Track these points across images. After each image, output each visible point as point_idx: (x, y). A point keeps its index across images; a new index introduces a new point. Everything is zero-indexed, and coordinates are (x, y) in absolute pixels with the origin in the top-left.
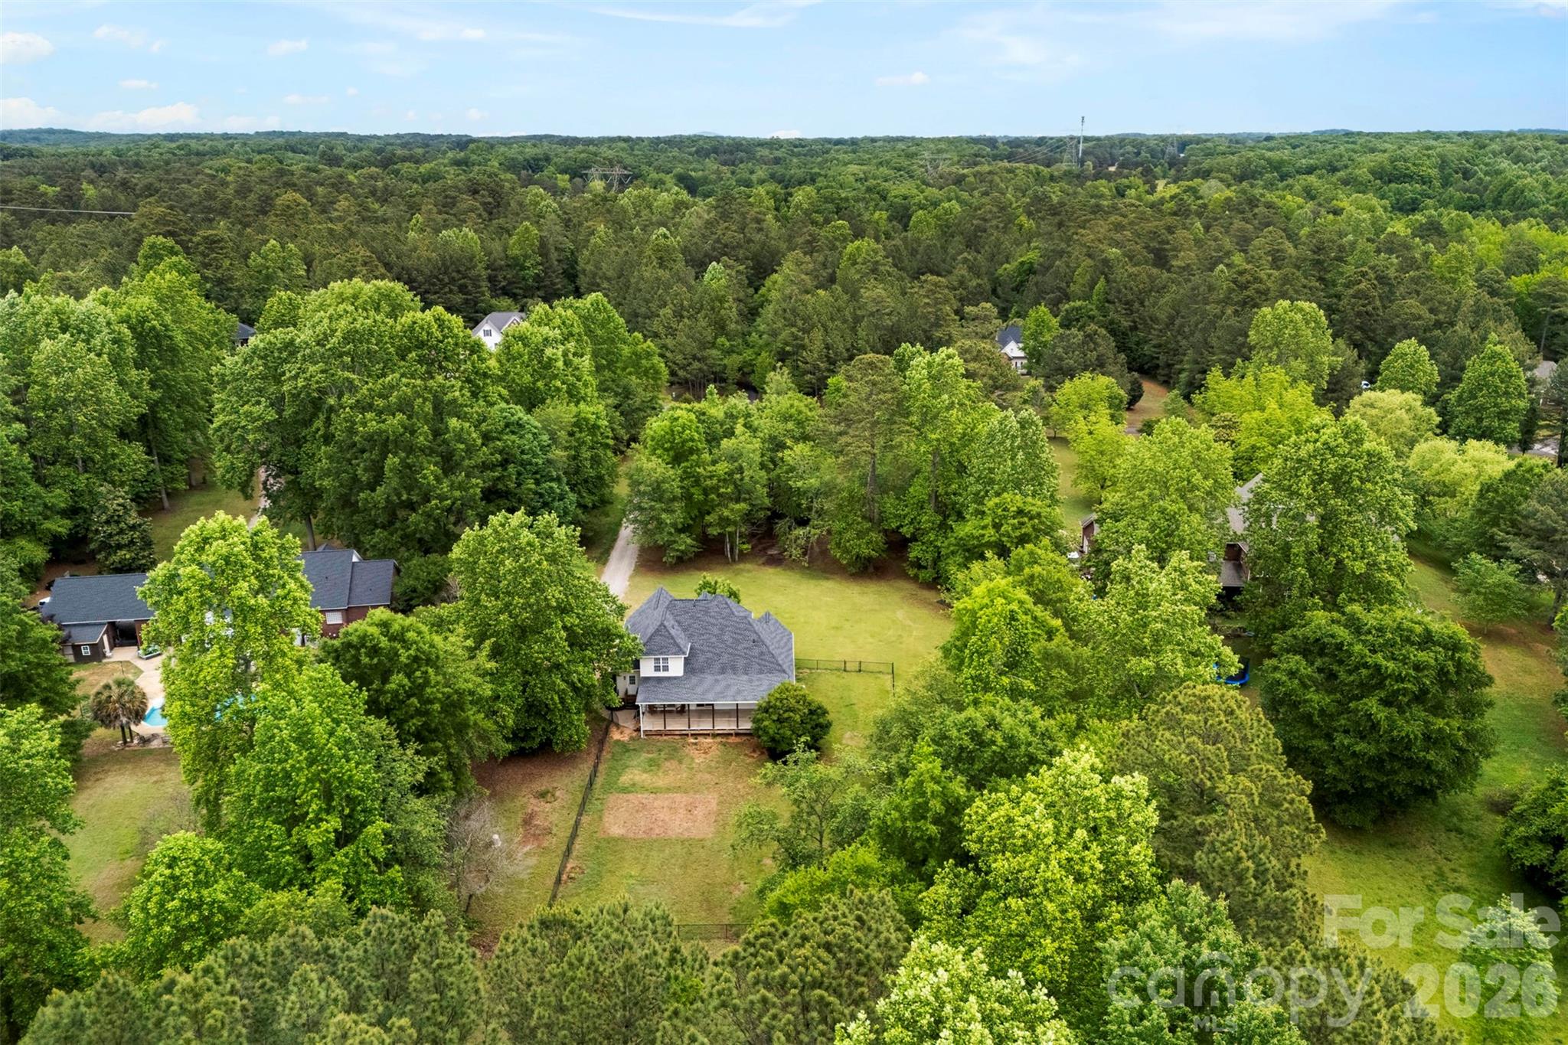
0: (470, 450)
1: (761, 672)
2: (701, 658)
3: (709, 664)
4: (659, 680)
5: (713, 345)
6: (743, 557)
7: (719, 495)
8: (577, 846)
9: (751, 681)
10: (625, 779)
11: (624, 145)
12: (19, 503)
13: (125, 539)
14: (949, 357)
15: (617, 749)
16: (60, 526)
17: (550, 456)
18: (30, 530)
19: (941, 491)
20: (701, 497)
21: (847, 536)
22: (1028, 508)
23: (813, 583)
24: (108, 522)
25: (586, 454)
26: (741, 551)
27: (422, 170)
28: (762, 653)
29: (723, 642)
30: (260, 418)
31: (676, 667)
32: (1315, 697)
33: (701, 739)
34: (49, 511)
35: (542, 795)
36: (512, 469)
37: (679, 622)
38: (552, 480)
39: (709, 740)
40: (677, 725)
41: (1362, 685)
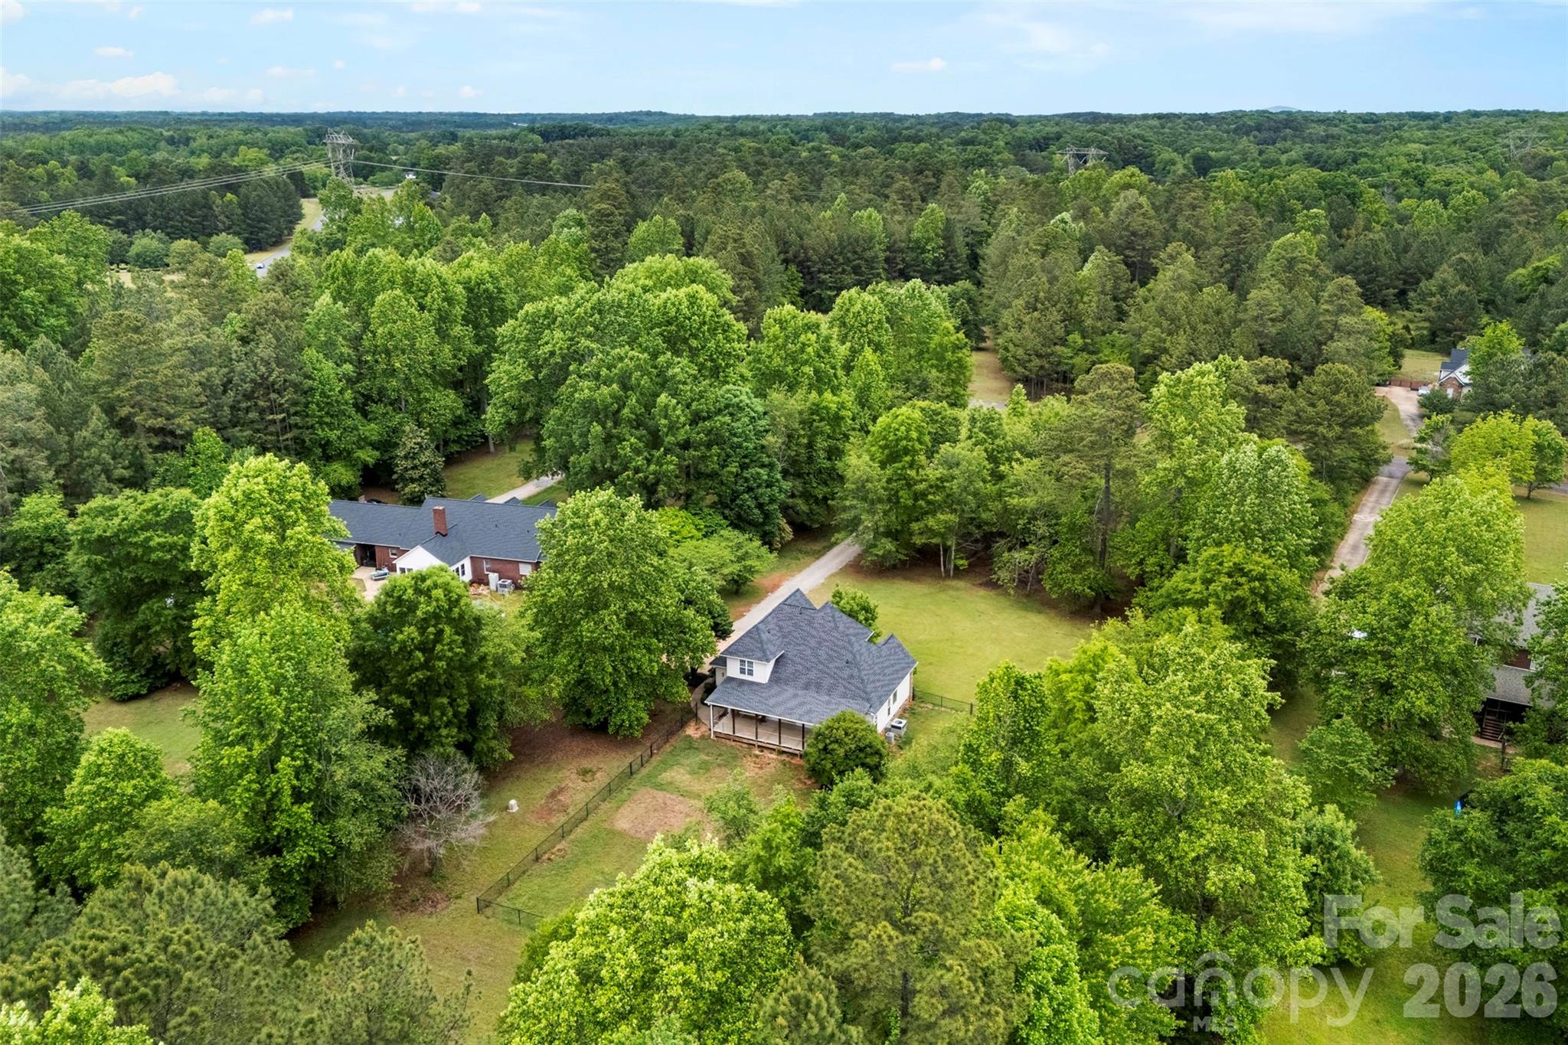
0: (672, 428)
1: (844, 696)
2: (790, 669)
3: (795, 676)
4: (742, 682)
5: (1063, 342)
6: (959, 573)
7: (929, 503)
8: (579, 830)
9: (828, 703)
10: (667, 776)
11: (1155, 122)
12: (338, 433)
13: (416, 474)
14: (1202, 374)
15: (682, 745)
16: (369, 456)
17: (764, 442)
18: (345, 456)
19: (1173, 530)
20: (910, 503)
21: (1059, 568)
22: (1248, 567)
23: (1022, 613)
24: (406, 457)
25: (821, 443)
26: (956, 567)
27: (916, 150)
28: (852, 676)
29: (817, 656)
30: (517, 378)
31: (762, 673)
32: (1475, 872)
33: (767, 753)
34: (363, 442)
35: (584, 772)
36: (715, 449)
37: (781, 628)
38: (763, 466)
39: (774, 756)
40: (746, 732)
41: (1540, 869)
